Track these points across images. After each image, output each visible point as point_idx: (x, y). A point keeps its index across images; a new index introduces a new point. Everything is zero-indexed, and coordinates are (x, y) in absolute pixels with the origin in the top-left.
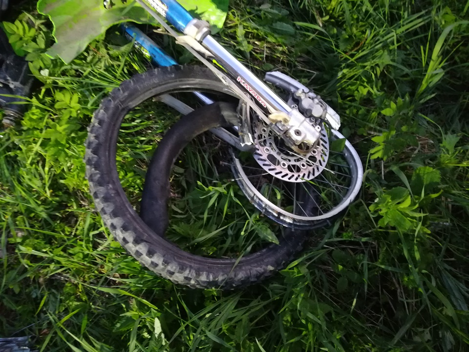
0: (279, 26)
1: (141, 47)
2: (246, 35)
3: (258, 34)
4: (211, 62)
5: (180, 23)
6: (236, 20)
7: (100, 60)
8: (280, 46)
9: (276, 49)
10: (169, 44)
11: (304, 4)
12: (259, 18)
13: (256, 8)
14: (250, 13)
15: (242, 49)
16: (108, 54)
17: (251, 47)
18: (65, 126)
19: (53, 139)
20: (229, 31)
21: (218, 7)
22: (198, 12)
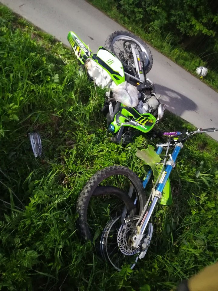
0: (168, 226)
1: (146, 176)
2: (161, 214)
3: (163, 219)
4: (150, 201)
5: (158, 188)
6: (165, 209)
7: (138, 164)
8: (161, 229)
9: (160, 227)
10: (150, 186)
11: (179, 236)
12: (168, 218)
13: (172, 216)
14: (169, 214)
15: (156, 213)
16: (142, 167)
17: (158, 217)
18: (116, 157)
19: (111, 154)
20: (160, 207)
21: (167, 201)
22: (163, 194)
